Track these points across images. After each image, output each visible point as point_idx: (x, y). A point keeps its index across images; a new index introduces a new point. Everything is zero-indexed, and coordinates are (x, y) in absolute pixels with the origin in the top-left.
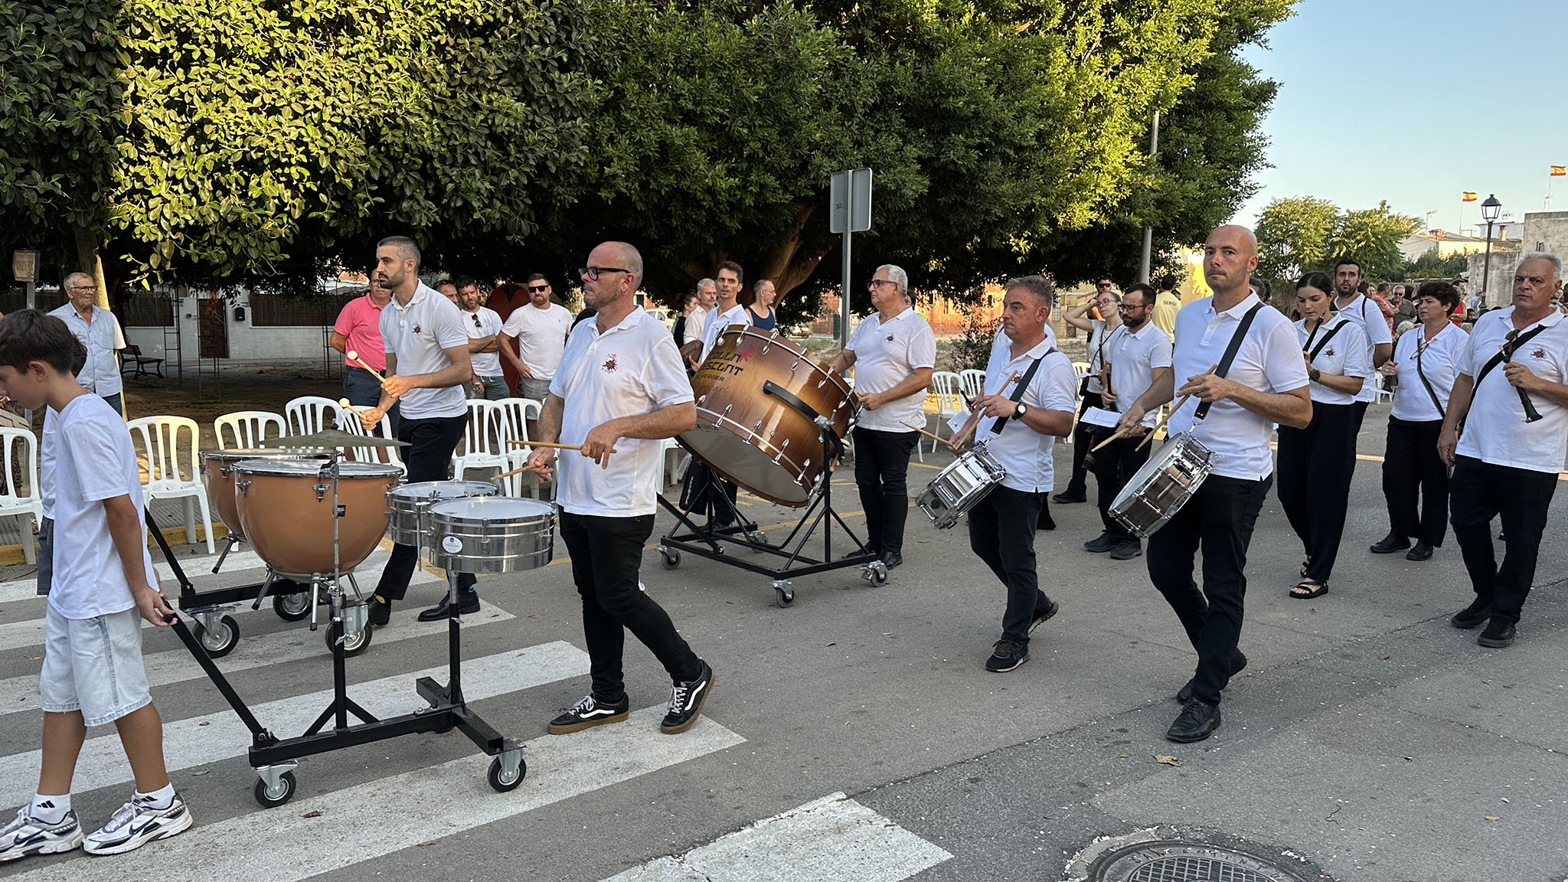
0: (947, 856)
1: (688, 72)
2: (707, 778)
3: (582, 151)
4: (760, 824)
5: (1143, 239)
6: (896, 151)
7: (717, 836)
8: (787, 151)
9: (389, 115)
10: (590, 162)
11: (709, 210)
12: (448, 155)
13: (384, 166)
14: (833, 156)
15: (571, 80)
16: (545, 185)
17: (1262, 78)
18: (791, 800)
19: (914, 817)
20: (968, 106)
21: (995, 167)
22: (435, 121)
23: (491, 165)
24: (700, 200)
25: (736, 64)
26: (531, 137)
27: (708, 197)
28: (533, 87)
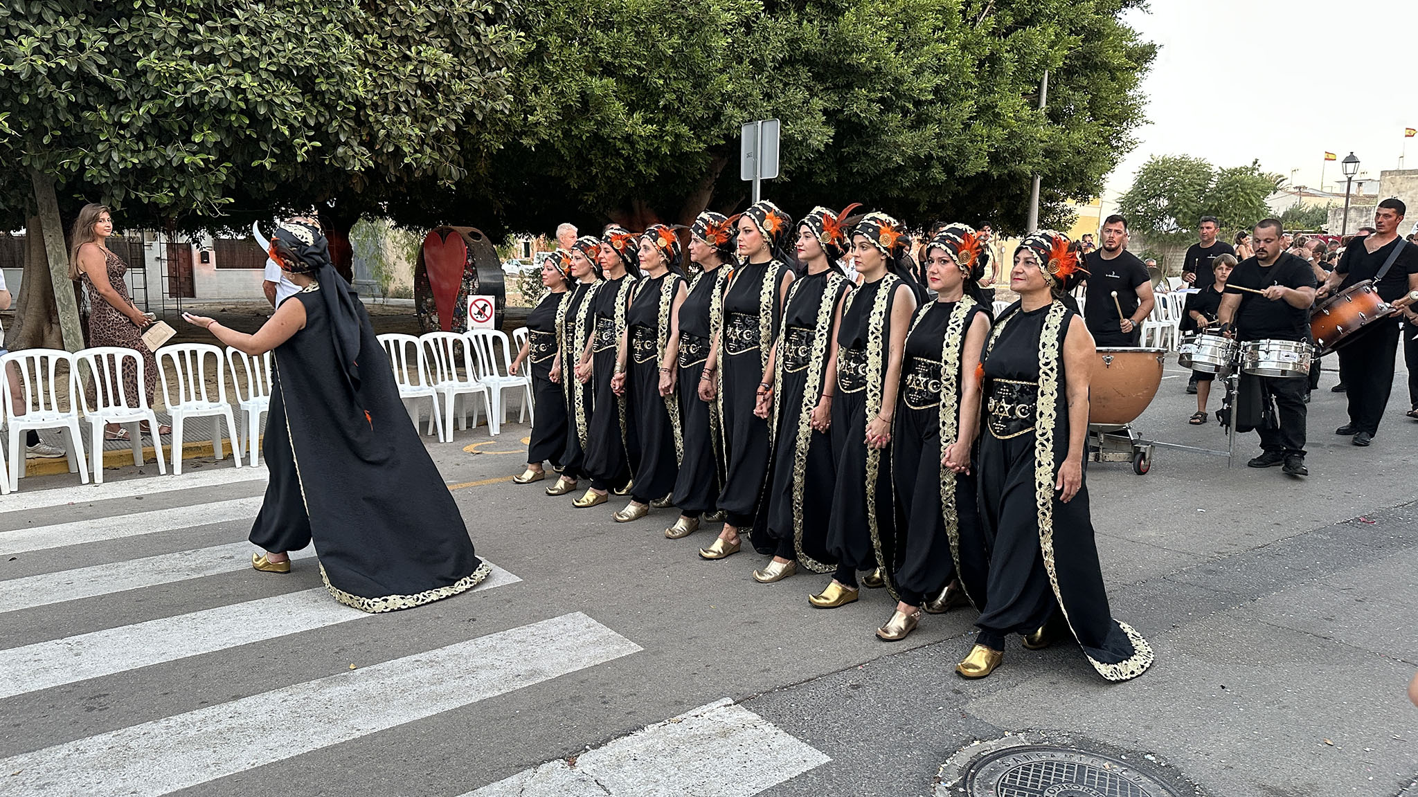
0: (825, 759)
1: (606, 26)
2: (604, 685)
3: (506, 99)
4: (650, 729)
5: (1032, 187)
6: (803, 103)
7: (609, 740)
8: (701, 102)
9: (324, 65)
10: (516, 111)
11: (627, 159)
12: (380, 103)
13: (319, 112)
14: (743, 108)
15: (496, 31)
16: (473, 132)
17: (1144, 40)
18: (680, 705)
19: (797, 721)
20: (871, 63)
21: (894, 119)
22: (367, 70)
23: (421, 112)
24: (619, 149)
25: (652, 19)
26: (458, 86)
27: (627, 146)
28: (461, 40)
